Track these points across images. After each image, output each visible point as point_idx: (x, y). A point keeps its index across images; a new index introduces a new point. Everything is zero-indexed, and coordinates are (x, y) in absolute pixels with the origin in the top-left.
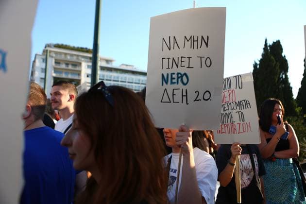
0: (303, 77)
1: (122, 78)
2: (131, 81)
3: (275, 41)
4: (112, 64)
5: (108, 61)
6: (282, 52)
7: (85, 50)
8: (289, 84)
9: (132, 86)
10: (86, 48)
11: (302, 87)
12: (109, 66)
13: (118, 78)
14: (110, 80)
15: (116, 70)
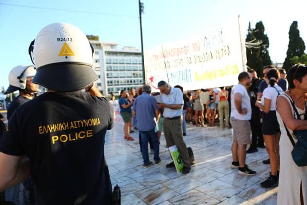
0: (288, 48)
1: (127, 61)
2: (135, 62)
3: (258, 22)
4: (116, 48)
5: (112, 46)
6: (264, 30)
7: (91, 37)
8: (270, 57)
9: (137, 67)
10: (92, 36)
11: (287, 57)
12: (114, 50)
13: (123, 60)
14: (117, 63)
15: (121, 53)
